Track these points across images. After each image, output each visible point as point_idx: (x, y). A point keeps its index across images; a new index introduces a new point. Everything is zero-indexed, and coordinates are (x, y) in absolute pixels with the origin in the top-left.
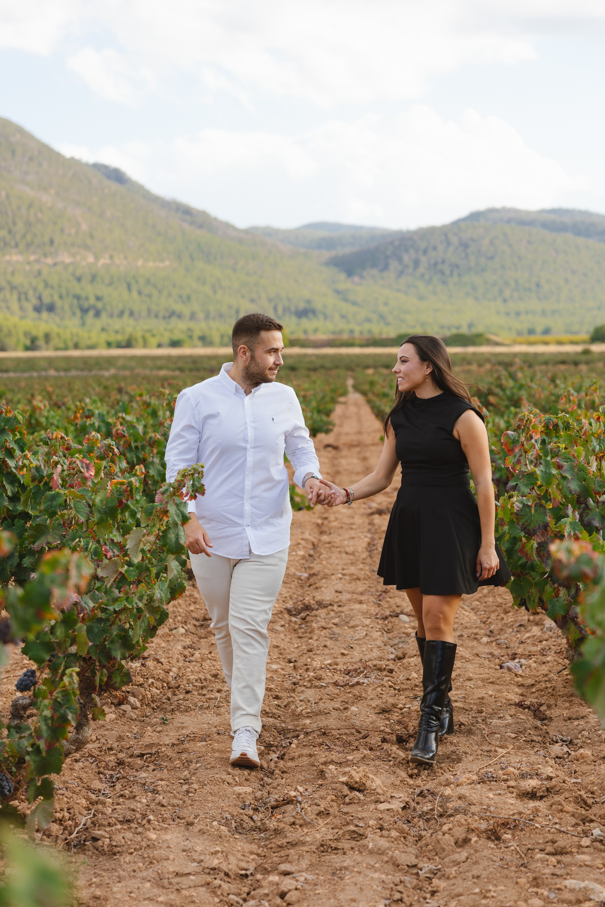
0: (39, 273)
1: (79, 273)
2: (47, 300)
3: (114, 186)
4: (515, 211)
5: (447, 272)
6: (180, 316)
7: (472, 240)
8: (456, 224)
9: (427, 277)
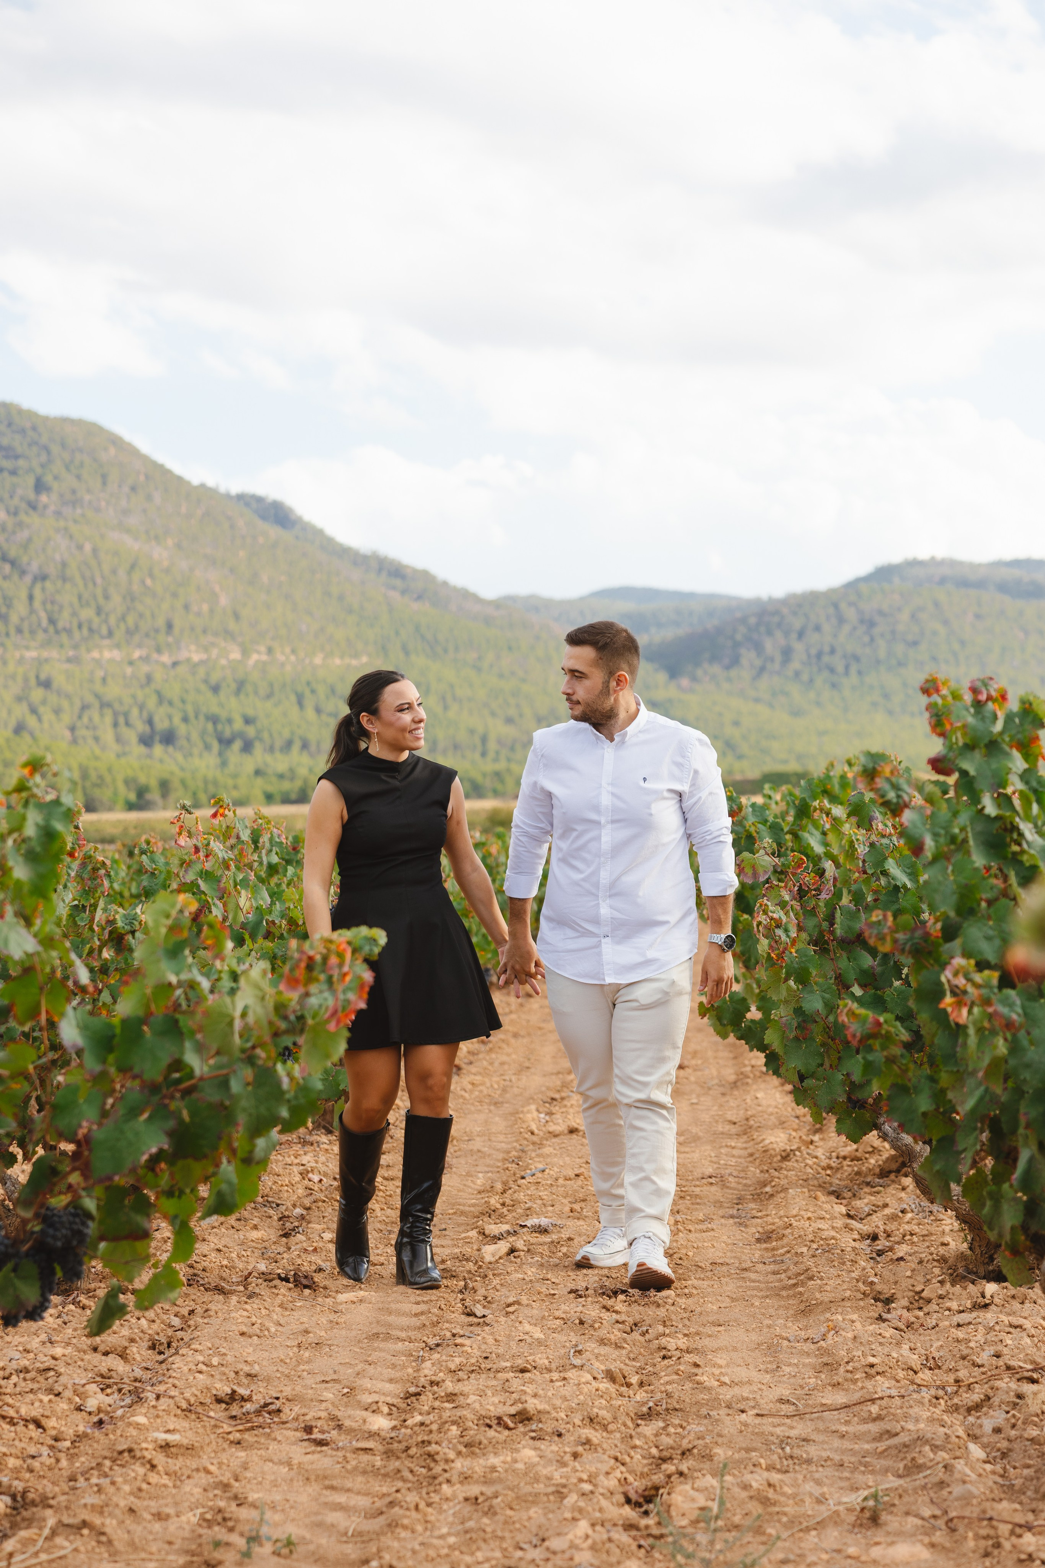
0: (149, 679)
1: (215, 678)
2: (161, 725)
3: (274, 531)
4: (952, 563)
5: (840, 669)
7: (881, 613)
8: (853, 586)
9: (805, 677)
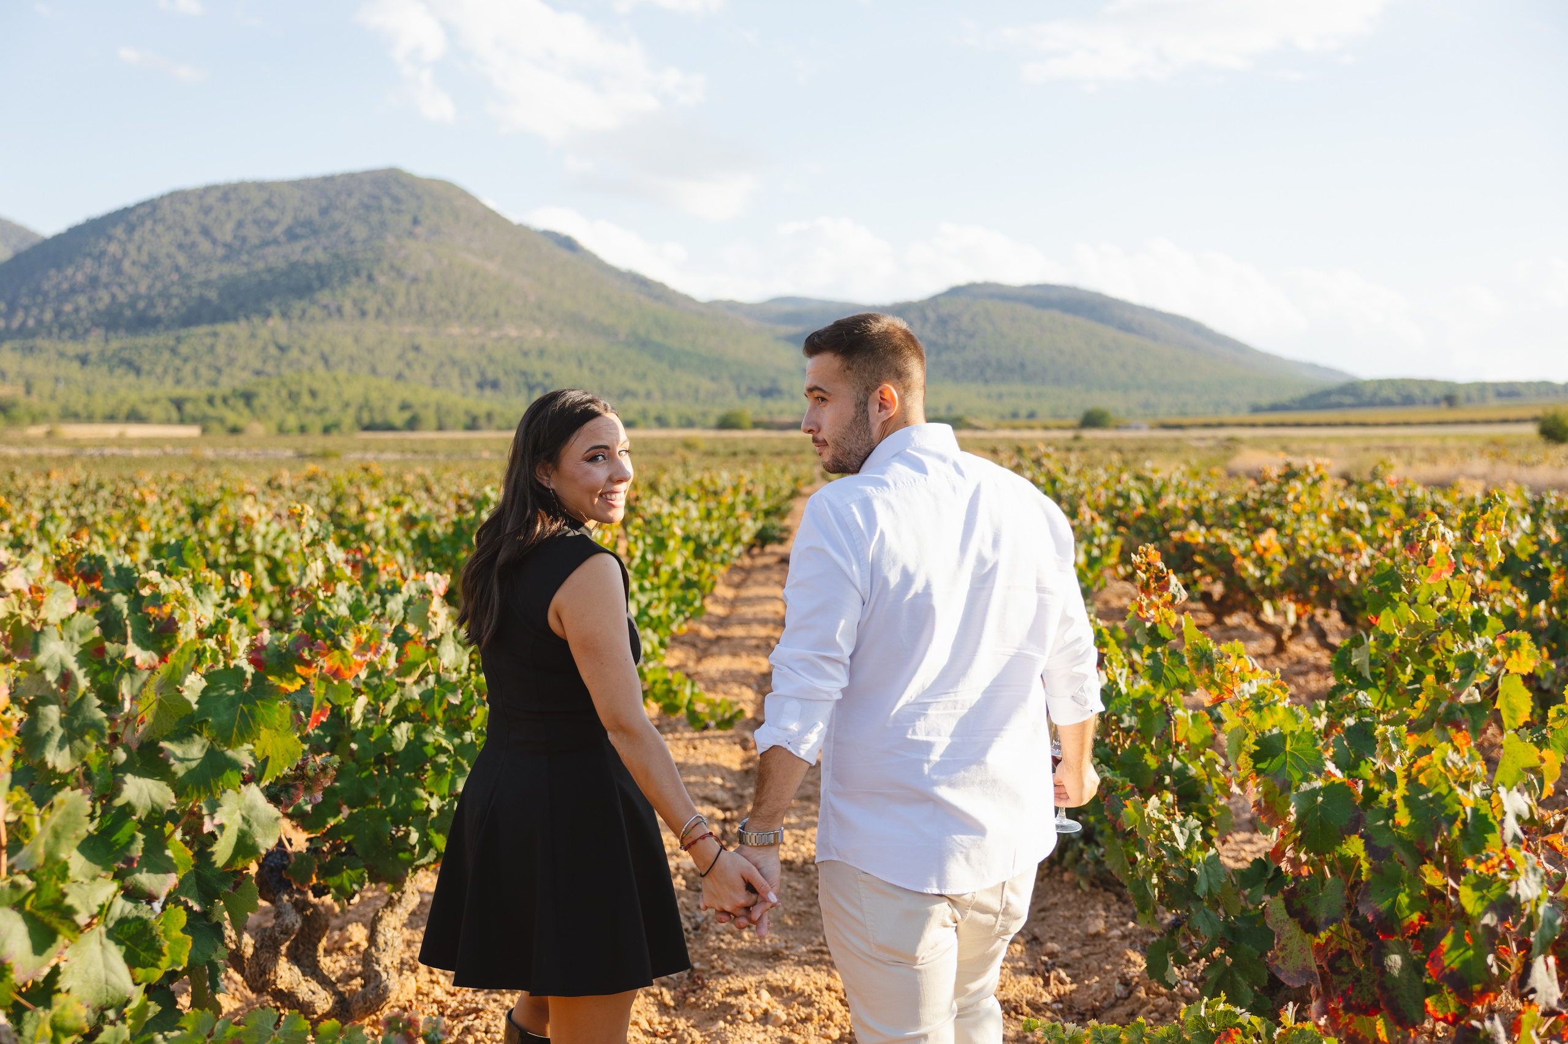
0: (482, 348)
1: (525, 347)
2: (490, 375)
3: (564, 254)
4: (999, 285)
6: (634, 394)
7: (951, 316)
8: (934, 300)
